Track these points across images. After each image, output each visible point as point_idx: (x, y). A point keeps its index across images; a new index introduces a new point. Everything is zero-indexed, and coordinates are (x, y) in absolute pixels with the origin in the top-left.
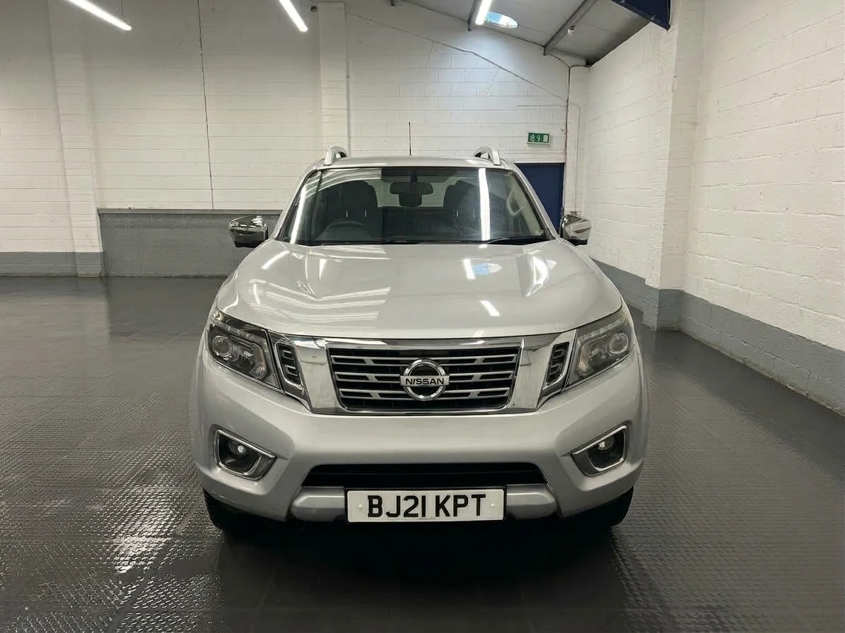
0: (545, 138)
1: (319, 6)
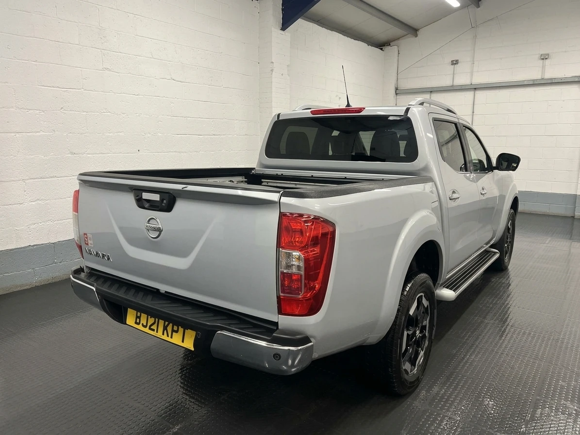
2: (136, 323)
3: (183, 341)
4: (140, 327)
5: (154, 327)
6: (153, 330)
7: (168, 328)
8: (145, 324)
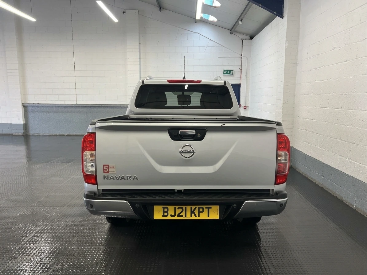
0: (232, 72)
1: (126, 11)
2: (164, 216)
3: (208, 216)
4: (169, 218)
5: (183, 214)
6: (182, 216)
7: (195, 212)
8: (173, 214)
